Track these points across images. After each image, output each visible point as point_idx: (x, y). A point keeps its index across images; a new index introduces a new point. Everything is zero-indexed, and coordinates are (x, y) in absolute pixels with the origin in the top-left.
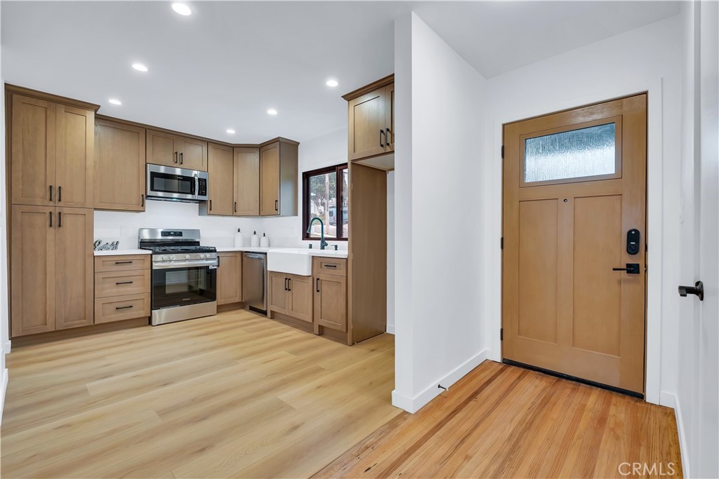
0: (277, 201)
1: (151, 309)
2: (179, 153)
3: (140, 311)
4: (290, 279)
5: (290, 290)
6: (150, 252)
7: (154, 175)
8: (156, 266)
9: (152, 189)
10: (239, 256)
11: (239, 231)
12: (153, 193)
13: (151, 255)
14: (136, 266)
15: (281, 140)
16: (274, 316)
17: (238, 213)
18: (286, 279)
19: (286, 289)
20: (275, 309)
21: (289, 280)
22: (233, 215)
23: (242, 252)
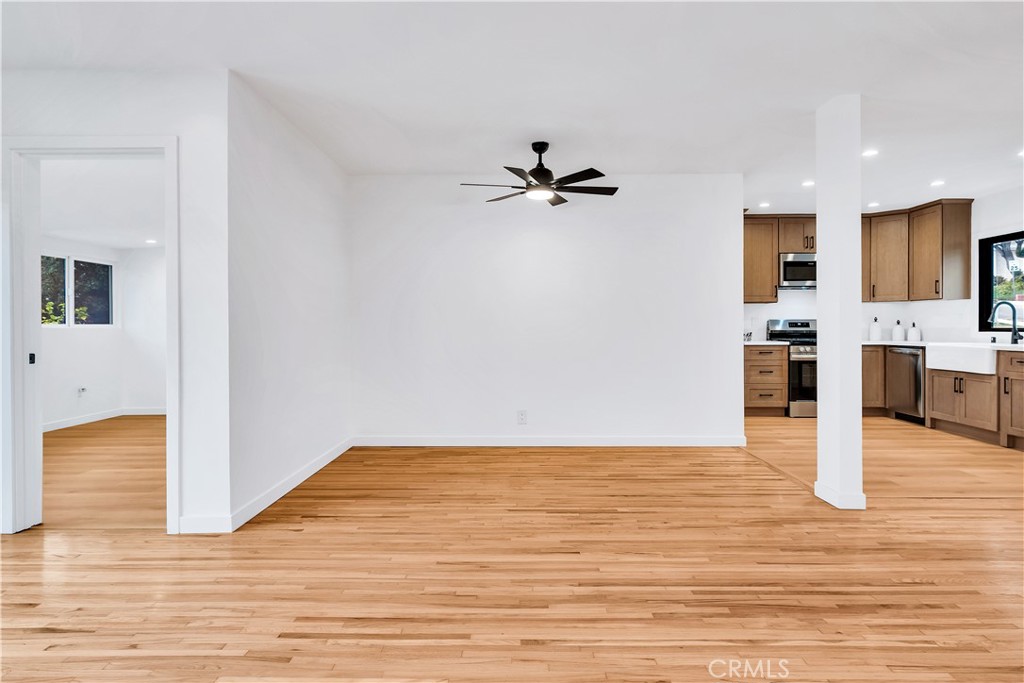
0: (937, 281)
1: (789, 400)
2: (810, 236)
3: (779, 400)
4: (961, 379)
5: (961, 392)
6: (788, 343)
7: (787, 264)
8: (794, 357)
9: (785, 280)
10: (881, 351)
11: (876, 320)
12: (786, 283)
13: (789, 346)
14: (776, 356)
15: (944, 202)
16: (935, 424)
17: (877, 297)
18: (956, 378)
19: (956, 391)
20: (937, 415)
21: (960, 381)
22: (870, 301)
23: (885, 347)
